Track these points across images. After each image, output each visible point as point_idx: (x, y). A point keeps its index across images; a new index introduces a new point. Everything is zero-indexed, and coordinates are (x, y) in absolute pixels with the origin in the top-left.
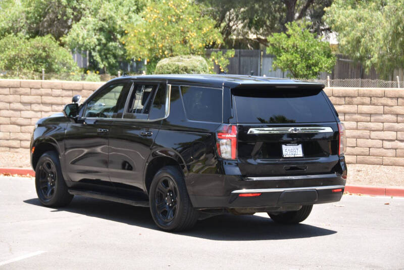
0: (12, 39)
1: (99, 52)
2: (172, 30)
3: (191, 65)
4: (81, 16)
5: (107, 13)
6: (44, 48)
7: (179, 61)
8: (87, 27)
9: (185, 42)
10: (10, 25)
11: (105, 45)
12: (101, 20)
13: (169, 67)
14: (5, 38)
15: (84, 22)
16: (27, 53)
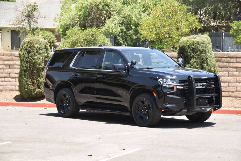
0: (73, 30)
1: (122, 37)
2: (170, 21)
3: (201, 40)
4: (111, 15)
5: (127, 13)
6: (93, 35)
7: (193, 38)
8: (114, 22)
9: (178, 29)
11: (125, 32)
12: (123, 17)
13: (188, 42)
14: (70, 30)
15: (112, 19)
16: (83, 38)
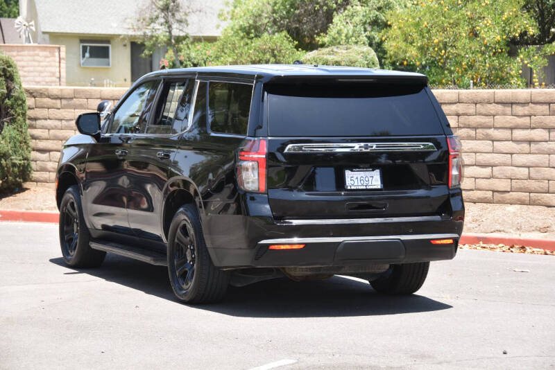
2: (455, 16)
4: (348, 4)
6: (273, 51)
8: (354, 20)
9: (474, 34)
10: (251, 22)
12: (375, 9)
15: (350, 13)
16: (248, 59)
